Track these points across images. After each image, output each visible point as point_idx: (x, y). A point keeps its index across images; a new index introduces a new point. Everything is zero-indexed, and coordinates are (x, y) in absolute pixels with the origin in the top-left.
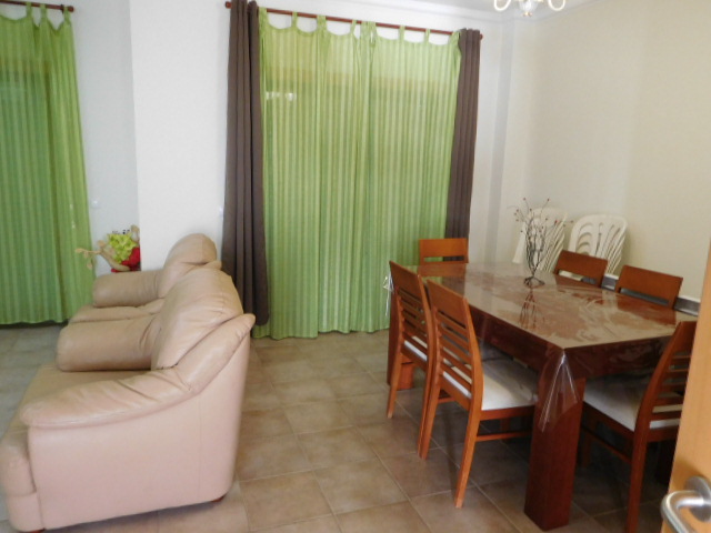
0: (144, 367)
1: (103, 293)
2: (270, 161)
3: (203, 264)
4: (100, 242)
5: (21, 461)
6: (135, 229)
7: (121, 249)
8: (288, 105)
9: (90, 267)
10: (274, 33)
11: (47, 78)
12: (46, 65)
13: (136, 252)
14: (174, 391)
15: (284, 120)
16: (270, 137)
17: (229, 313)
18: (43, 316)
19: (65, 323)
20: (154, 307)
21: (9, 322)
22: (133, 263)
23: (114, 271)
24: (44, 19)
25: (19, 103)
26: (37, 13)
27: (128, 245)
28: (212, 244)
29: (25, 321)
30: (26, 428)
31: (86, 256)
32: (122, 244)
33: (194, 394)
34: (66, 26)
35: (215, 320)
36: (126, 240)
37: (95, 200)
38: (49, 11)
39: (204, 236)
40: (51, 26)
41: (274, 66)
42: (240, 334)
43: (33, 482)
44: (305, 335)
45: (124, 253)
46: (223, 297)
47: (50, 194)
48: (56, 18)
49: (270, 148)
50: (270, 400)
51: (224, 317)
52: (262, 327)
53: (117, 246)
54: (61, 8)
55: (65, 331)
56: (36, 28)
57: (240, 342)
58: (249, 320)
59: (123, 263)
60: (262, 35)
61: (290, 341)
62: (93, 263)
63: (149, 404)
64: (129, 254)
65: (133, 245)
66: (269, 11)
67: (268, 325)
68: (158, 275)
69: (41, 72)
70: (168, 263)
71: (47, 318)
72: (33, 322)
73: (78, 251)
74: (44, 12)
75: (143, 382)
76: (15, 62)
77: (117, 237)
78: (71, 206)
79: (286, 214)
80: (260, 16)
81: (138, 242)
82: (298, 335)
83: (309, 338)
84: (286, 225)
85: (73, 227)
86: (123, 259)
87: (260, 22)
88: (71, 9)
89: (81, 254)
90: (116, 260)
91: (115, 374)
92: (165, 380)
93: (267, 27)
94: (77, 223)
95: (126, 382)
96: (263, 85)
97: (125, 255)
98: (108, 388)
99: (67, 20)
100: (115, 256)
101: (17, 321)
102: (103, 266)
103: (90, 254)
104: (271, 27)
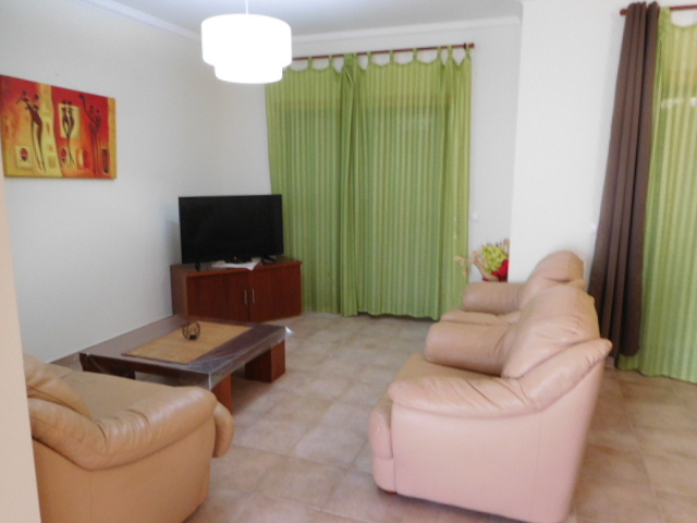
0: (494, 373)
1: (472, 298)
2: (658, 175)
3: (566, 281)
4: (475, 252)
5: (385, 428)
6: (507, 242)
7: (493, 260)
8: (688, 112)
9: (464, 274)
10: (677, 34)
11: (447, 108)
12: (448, 97)
13: (505, 264)
14: (516, 403)
15: (681, 129)
16: (660, 148)
17: (581, 335)
18: (423, 311)
19: (438, 320)
20: (513, 318)
21: (399, 313)
22: (501, 274)
23: (485, 279)
24: (450, 58)
25: (424, 131)
26: (445, 54)
27: (500, 256)
28: (580, 263)
29: (410, 314)
30: (391, 402)
31: (462, 264)
32: (494, 256)
33: (535, 410)
34: (467, 61)
35: (565, 340)
36: (498, 251)
37: (475, 214)
38: (455, 51)
39: (572, 254)
40: (454, 63)
41: (674, 69)
42: (591, 359)
43: (391, 449)
44: (683, 377)
45: (495, 264)
46: (579, 318)
47: (439, 206)
48: (459, 55)
49: (660, 160)
50: (627, 441)
51: (576, 338)
52: (630, 358)
53: (489, 257)
54: (464, 46)
55: (434, 328)
56: (443, 67)
57: (590, 368)
58: (604, 346)
59: (493, 273)
60: (661, 38)
61: (664, 381)
62: (468, 270)
63: (491, 408)
64: (499, 266)
65: (503, 258)
66: (673, 9)
67: (637, 357)
68: (521, 288)
69: (443, 103)
70: (532, 276)
71: (426, 314)
72: (415, 315)
73: (456, 258)
74: (450, 53)
75: (489, 387)
76: (425, 97)
77: (490, 249)
78: (455, 219)
79: (673, 235)
80: (661, 17)
81: (507, 255)
82: (674, 376)
83: (689, 383)
84: (671, 247)
85: (455, 237)
86: (494, 269)
87: (660, 24)
88: (472, 46)
89: (458, 263)
90: (486, 270)
91: (466, 373)
92: (508, 388)
93: (668, 29)
94: (458, 234)
95: (474, 383)
96: (658, 92)
97: (495, 266)
98: (458, 385)
99: (468, 56)
100: (486, 266)
101: (404, 313)
102: (476, 274)
103: (466, 262)
104: (674, 27)
